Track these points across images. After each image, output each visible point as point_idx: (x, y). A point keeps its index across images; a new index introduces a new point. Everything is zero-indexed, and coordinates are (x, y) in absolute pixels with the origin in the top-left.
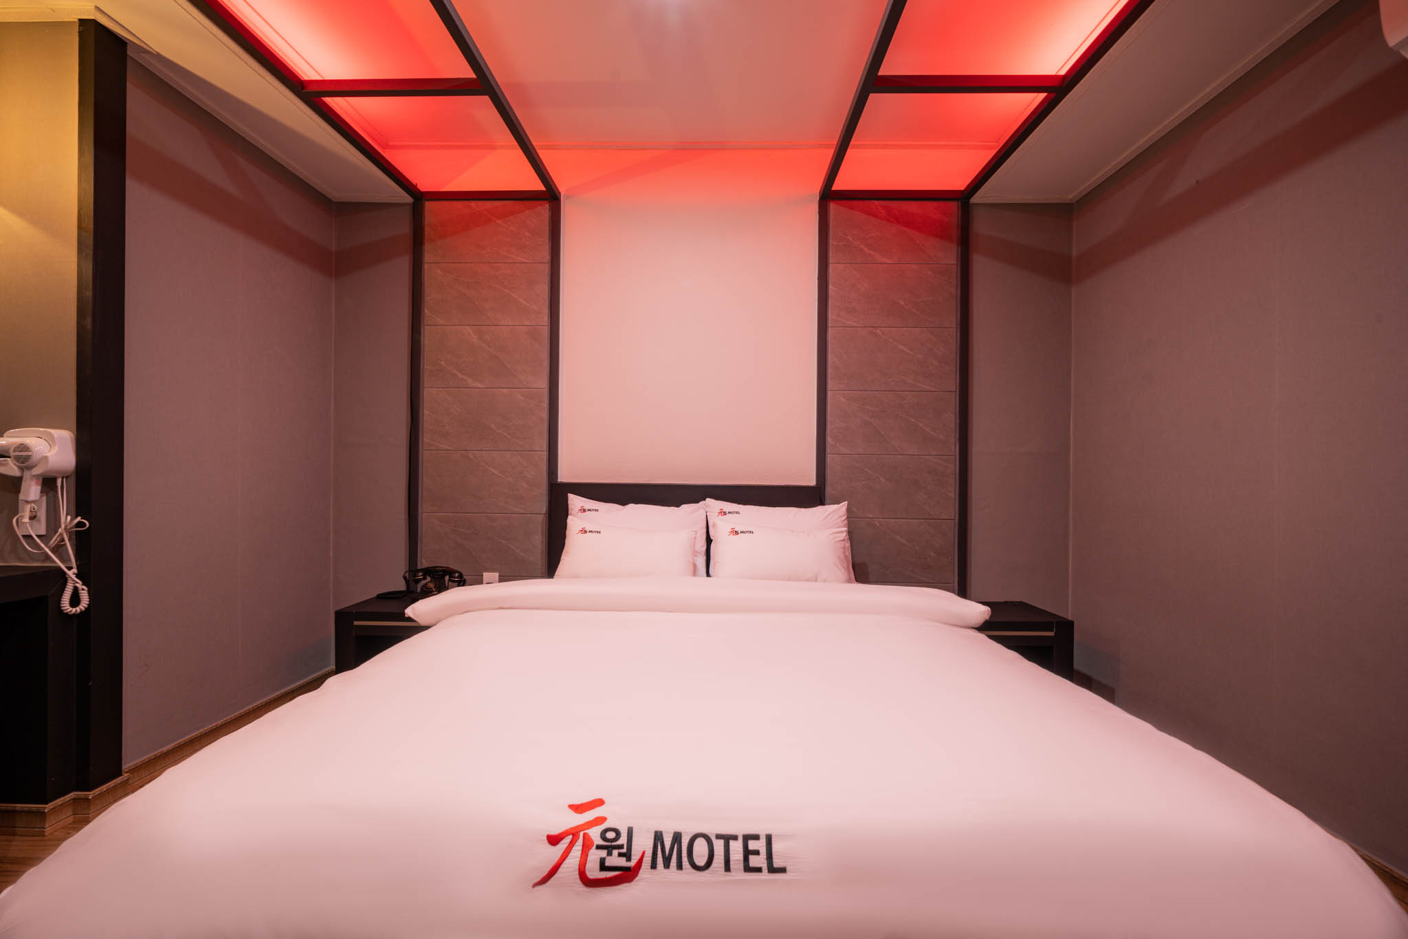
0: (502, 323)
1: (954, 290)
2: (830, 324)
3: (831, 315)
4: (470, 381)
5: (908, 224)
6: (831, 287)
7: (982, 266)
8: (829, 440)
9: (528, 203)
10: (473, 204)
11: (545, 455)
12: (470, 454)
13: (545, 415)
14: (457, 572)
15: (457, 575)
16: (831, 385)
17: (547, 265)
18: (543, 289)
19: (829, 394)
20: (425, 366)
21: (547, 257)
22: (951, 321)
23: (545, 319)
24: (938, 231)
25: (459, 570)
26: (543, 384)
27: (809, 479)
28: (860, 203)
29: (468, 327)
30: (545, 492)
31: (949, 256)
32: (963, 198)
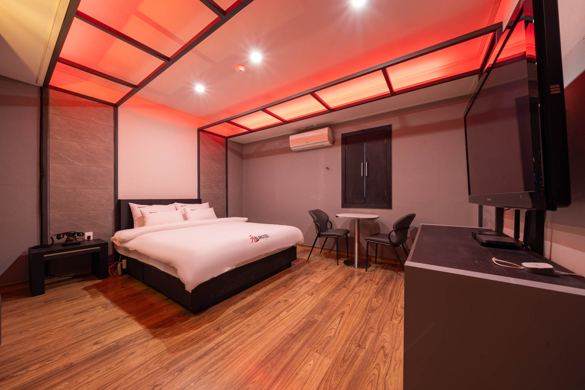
0: (93, 144)
1: (225, 157)
2: (200, 160)
3: (201, 159)
4: (77, 163)
5: (217, 141)
6: (201, 152)
7: (229, 153)
8: (201, 188)
9: (104, 105)
10: (77, 97)
11: (113, 190)
12: (77, 190)
13: (113, 177)
14: (81, 232)
15: (81, 233)
16: (201, 175)
17: (113, 128)
18: (112, 135)
19: (201, 177)
20: (50, 155)
21: (113, 125)
22: (224, 163)
23: (112, 145)
24: (221, 143)
25: (82, 232)
26: (112, 167)
27: (196, 197)
28: (207, 134)
29: (75, 143)
30: (113, 203)
31: (224, 150)
32: (226, 138)
